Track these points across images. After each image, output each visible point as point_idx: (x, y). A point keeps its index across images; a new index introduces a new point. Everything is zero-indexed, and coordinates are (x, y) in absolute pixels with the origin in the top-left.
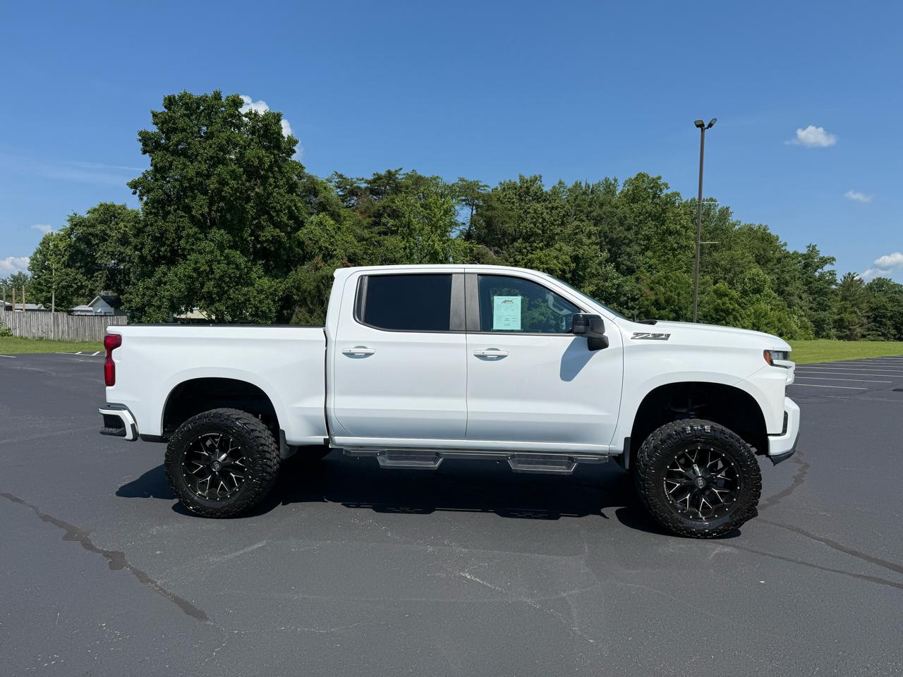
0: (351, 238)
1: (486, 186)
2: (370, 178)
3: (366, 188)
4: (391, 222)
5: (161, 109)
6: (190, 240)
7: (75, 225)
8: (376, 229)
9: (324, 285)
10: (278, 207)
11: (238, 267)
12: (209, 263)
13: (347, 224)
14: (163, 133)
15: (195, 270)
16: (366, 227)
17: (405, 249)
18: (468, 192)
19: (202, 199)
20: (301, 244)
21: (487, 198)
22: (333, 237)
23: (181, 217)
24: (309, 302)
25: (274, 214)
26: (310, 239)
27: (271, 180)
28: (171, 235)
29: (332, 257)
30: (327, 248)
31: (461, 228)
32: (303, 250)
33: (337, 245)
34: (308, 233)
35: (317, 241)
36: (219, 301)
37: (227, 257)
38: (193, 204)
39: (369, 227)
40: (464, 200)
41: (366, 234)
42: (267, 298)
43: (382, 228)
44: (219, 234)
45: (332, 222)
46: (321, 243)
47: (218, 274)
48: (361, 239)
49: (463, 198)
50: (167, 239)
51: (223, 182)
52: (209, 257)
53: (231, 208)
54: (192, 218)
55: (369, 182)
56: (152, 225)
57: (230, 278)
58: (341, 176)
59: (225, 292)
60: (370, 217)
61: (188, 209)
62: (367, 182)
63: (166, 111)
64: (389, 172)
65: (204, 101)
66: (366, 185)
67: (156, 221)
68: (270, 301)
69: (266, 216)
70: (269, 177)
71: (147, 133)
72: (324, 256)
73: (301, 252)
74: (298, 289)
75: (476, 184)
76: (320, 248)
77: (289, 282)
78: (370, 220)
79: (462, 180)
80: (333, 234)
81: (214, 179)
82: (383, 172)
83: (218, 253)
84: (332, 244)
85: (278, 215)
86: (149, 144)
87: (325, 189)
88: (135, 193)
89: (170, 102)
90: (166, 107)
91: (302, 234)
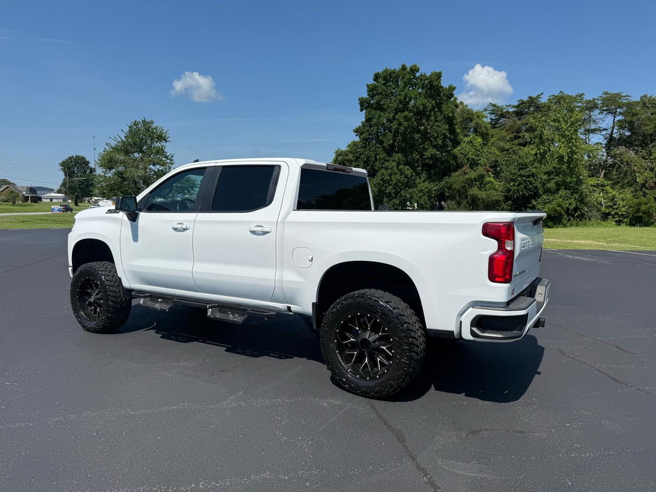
0: (494, 150)
1: (628, 96)
2: (516, 104)
3: (514, 112)
4: (527, 135)
5: (371, 82)
6: (381, 162)
7: (338, 155)
8: (516, 142)
9: (469, 185)
10: (436, 135)
11: (406, 177)
12: (390, 175)
13: (492, 140)
14: (371, 97)
15: (382, 179)
16: (509, 141)
17: (536, 154)
18: (611, 103)
19: (390, 136)
20: (455, 157)
21: (630, 105)
22: (479, 151)
23: (378, 148)
24: (457, 197)
25: (433, 140)
26: (462, 154)
27: (432, 118)
28: (372, 159)
29: (477, 165)
30: (473, 159)
31: (604, 133)
32: (456, 162)
33: (482, 156)
34: (461, 150)
35: (466, 155)
36: (396, 198)
37: (400, 170)
38: (384, 139)
39: (511, 140)
40: (606, 110)
41: (507, 146)
42: (424, 195)
43: (520, 141)
44: (398, 156)
45: (480, 140)
46: (470, 156)
47: (394, 181)
48: (502, 150)
49: (605, 108)
50: (370, 161)
51: (400, 124)
52: (390, 171)
53: (405, 139)
54: (384, 148)
55: (516, 107)
56: (363, 154)
57: (402, 184)
58: (494, 105)
59: (399, 192)
60: (513, 133)
61: (381, 142)
62: (513, 107)
63: (375, 82)
64: (530, 98)
65: (394, 73)
66: (513, 109)
67: (365, 151)
68: (426, 197)
69: (428, 142)
70: (431, 116)
71: (362, 98)
72: (471, 165)
73: (454, 163)
74: (450, 188)
75: (619, 95)
76: (468, 159)
77: (443, 183)
78: (512, 135)
79: (606, 93)
80: (479, 148)
81: (395, 122)
82: (526, 99)
83: (395, 169)
84: (478, 156)
85: (436, 140)
86: (364, 104)
87: (478, 117)
88: (357, 136)
89: (376, 77)
90: (374, 80)
91: (456, 151)
